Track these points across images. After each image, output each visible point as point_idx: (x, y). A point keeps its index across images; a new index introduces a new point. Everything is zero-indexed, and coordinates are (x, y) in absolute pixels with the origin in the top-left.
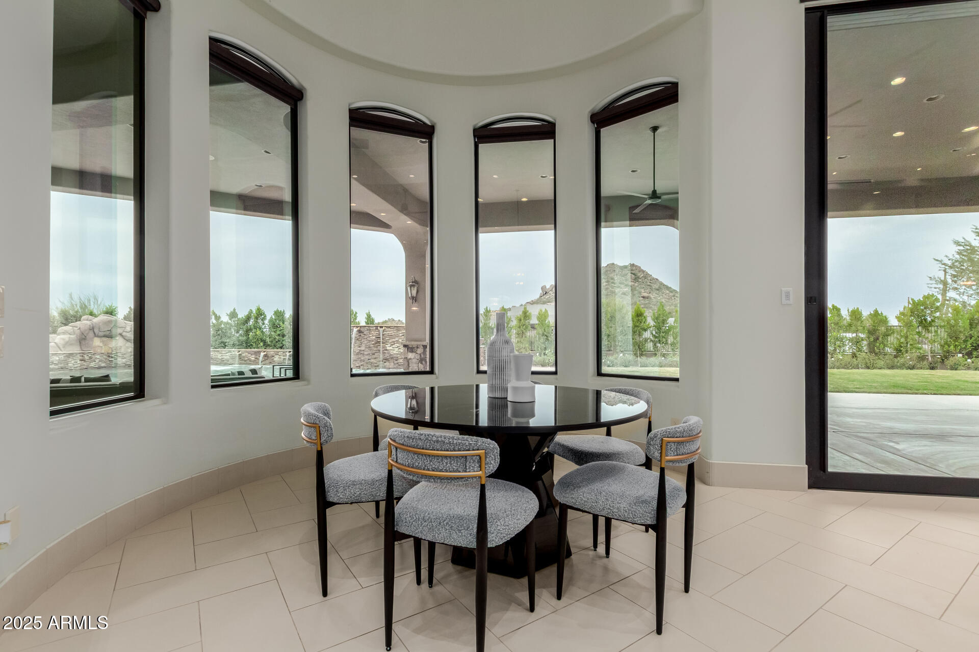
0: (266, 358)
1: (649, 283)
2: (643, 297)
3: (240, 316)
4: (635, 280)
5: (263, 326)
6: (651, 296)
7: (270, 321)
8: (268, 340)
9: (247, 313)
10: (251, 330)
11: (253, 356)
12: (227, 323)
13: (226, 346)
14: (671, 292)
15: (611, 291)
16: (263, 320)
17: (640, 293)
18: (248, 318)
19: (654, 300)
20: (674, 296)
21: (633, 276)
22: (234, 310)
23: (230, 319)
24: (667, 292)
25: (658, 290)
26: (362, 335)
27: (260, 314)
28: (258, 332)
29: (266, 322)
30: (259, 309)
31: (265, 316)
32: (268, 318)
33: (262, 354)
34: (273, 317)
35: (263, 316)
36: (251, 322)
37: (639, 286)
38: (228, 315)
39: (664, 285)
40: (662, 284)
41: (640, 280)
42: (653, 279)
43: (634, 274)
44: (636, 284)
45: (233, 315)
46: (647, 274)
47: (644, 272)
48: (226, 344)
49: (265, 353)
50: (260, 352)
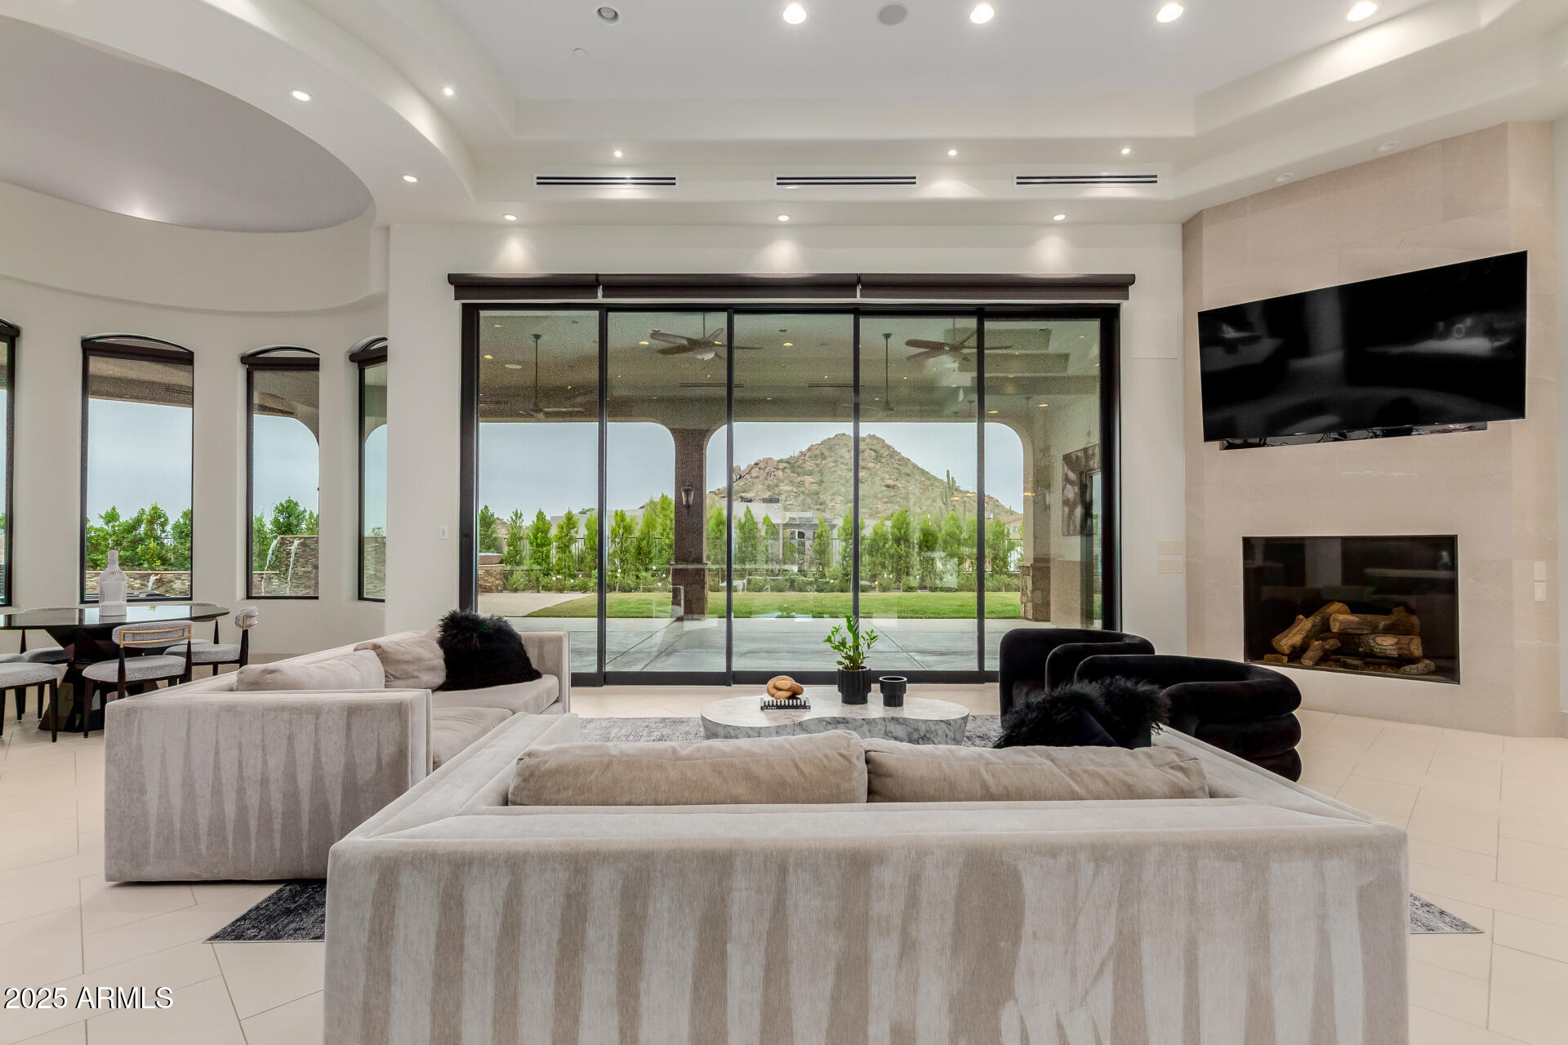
0: (159, 584)
1: (896, 466)
2: (888, 486)
3: (122, 519)
4: (875, 460)
5: (163, 535)
6: (899, 485)
7: (175, 527)
8: (171, 556)
9: (135, 515)
10: (141, 540)
11: (139, 581)
12: (101, 530)
13: (97, 565)
14: (928, 479)
15: (839, 475)
16: (163, 525)
17: (883, 479)
18: (138, 522)
19: (903, 491)
20: (932, 485)
21: (873, 453)
22: (114, 509)
23: (107, 524)
24: (923, 479)
25: (908, 475)
26: (308, 550)
27: (157, 517)
28: (153, 545)
29: (168, 528)
30: (155, 508)
31: (167, 520)
32: (172, 522)
33: (153, 579)
34: (181, 521)
35: (162, 520)
36: (142, 530)
37: (882, 469)
38: (101, 516)
39: (919, 469)
40: (915, 466)
41: (883, 460)
42: (903, 458)
43: (875, 451)
44: (878, 467)
45: (111, 517)
46: (894, 451)
47: (889, 447)
48: (99, 562)
49: (158, 577)
50: (150, 574)
